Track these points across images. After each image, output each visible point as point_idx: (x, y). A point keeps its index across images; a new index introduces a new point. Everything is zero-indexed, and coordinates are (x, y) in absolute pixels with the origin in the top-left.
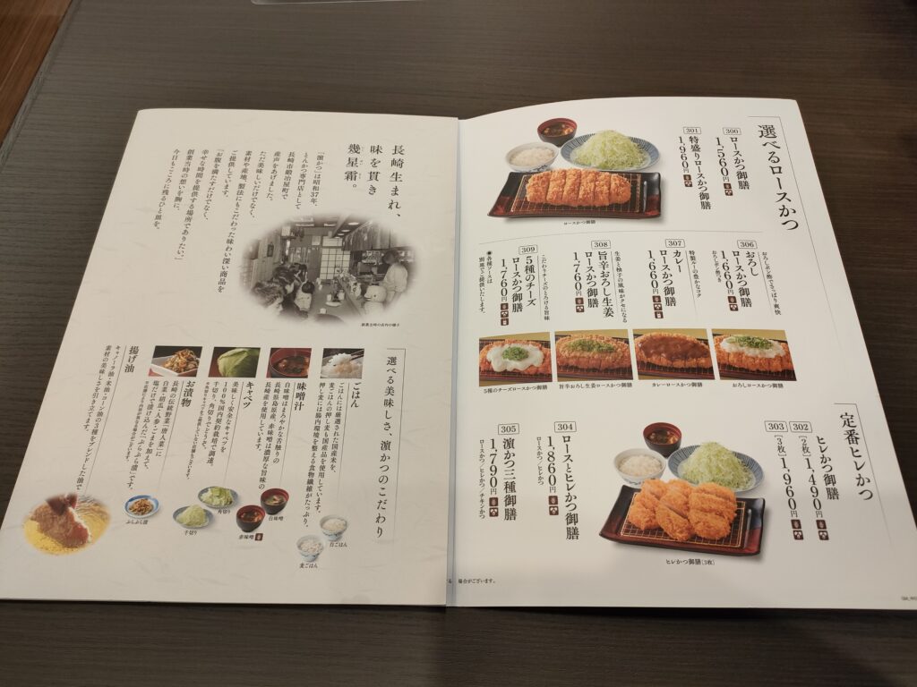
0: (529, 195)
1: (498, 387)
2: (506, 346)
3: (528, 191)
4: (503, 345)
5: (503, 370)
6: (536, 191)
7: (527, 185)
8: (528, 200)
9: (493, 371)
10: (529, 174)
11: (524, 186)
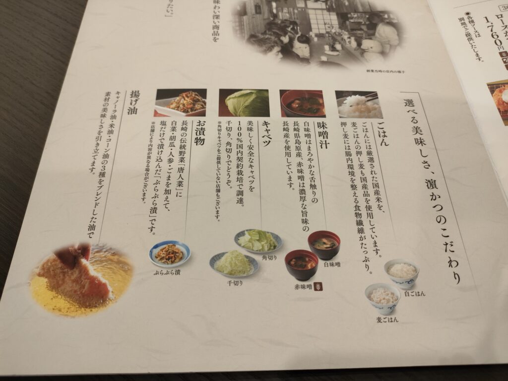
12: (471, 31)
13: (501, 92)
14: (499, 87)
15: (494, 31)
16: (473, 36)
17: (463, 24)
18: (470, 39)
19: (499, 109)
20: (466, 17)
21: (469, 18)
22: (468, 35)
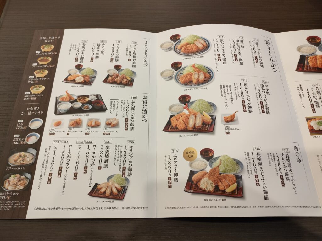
0: (310, 64)
1: (319, 136)
2: (317, 121)
3: (309, 62)
4: (316, 120)
5: (319, 129)
6: (313, 63)
7: (309, 60)
8: (311, 66)
9: (314, 130)
10: (308, 56)
11: (307, 61)
12: (301, 94)
13: (310, 121)
14: (310, 119)
15: (309, 95)
16: (302, 96)
17: (298, 90)
18: (301, 97)
19: (309, 128)
20: (299, 86)
21: (301, 87)
22: (300, 95)
